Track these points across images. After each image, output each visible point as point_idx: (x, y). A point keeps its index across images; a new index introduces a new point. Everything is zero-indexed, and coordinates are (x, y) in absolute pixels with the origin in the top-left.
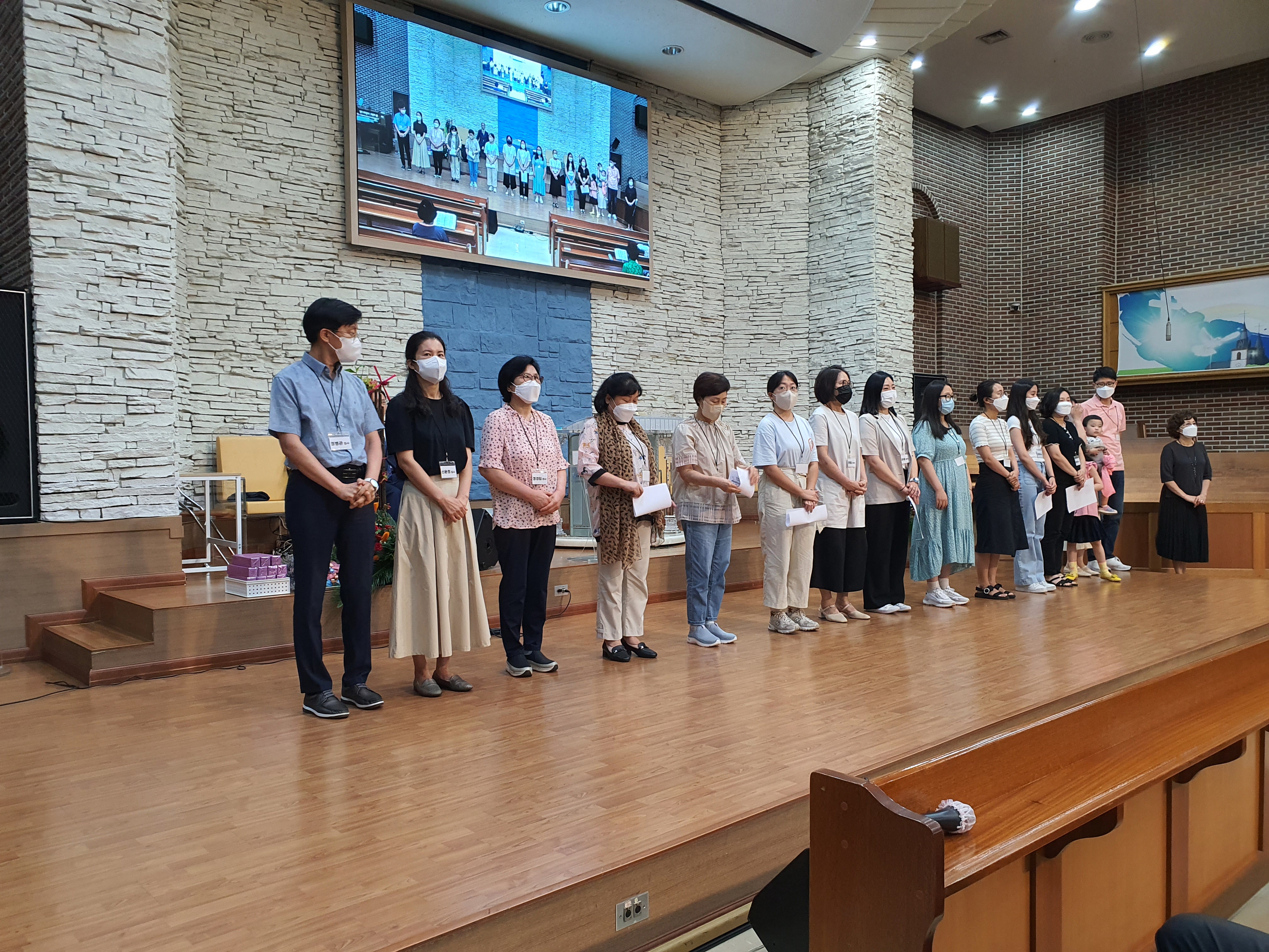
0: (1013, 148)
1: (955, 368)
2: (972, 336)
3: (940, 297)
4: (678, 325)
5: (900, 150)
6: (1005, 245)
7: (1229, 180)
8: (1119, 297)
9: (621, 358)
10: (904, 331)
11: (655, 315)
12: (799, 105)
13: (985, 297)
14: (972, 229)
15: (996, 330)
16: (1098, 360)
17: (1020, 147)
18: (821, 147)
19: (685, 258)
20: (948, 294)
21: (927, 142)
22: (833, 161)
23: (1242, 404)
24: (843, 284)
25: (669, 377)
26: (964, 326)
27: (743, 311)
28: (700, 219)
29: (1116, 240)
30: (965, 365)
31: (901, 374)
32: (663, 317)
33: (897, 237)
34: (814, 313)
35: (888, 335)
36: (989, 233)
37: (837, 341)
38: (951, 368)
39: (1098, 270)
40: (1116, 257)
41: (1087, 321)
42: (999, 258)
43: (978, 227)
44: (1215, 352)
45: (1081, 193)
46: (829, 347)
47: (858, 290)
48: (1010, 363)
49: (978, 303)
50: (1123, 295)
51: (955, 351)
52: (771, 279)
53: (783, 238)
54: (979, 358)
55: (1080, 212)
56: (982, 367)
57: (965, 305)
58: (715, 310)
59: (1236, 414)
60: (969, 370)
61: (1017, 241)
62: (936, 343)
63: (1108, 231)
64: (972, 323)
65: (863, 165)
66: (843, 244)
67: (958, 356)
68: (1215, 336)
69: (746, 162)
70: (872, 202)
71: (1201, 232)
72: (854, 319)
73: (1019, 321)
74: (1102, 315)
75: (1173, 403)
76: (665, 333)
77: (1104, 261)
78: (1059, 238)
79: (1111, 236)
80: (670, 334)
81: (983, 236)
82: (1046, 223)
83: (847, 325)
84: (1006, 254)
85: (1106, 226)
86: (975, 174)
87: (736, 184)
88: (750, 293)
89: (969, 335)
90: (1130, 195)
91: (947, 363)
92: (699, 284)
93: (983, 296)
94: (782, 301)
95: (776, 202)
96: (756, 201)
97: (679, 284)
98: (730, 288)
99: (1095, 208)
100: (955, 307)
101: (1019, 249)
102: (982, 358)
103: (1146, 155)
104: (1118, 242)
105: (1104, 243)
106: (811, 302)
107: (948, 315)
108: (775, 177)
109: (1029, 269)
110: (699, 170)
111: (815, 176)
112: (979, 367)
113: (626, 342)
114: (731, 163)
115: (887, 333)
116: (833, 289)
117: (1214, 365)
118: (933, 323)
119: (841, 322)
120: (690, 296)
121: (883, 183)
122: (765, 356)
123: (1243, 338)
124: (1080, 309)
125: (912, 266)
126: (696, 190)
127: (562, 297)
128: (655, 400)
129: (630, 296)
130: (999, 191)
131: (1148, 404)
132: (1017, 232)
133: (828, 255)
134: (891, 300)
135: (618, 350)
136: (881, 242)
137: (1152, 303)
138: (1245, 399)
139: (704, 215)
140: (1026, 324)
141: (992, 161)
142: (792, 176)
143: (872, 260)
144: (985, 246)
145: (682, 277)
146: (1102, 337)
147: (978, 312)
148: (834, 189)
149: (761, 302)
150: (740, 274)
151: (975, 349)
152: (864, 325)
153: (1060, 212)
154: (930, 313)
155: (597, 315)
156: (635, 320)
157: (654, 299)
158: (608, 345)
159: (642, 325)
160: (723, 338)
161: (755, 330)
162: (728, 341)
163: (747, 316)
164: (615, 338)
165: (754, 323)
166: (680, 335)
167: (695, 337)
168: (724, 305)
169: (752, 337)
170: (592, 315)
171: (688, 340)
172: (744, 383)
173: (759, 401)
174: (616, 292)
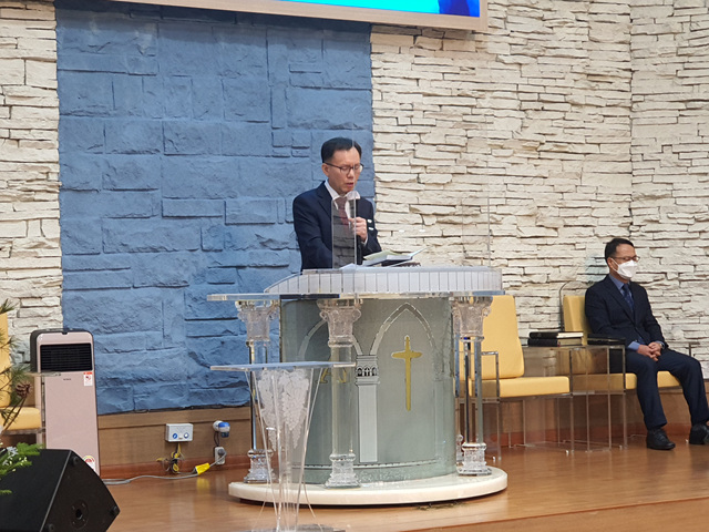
4: (541, 89)
9: (431, 152)
11: (495, 74)
25: (525, 181)
27: (665, 60)
32: (512, 77)
58: (613, 60)
76: (514, 104)
80: (525, 105)
88: (677, 28)
97: (542, 19)
98: (641, 21)
113: (439, 123)
120: (564, 37)
122: (706, 140)
127: (316, 52)
128: (497, 223)
129: (447, 44)
149: (697, 43)
155: (383, 80)
156: (456, 85)
157: (492, 47)
158: (404, 129)
159: (469, 93)
160: (630, 108)
161: (688, 93)
162: (639, 115)
163: (671, 70)
164: (418, 118)
165: (686, 81)
166: (546, 106)
167: (574, 109)
168: (631, 51)
169: (682, 106)
170: (373, 80)
171: (562, 115)
172: (669, 187)
173: (697, 221)
174: (419, 38)
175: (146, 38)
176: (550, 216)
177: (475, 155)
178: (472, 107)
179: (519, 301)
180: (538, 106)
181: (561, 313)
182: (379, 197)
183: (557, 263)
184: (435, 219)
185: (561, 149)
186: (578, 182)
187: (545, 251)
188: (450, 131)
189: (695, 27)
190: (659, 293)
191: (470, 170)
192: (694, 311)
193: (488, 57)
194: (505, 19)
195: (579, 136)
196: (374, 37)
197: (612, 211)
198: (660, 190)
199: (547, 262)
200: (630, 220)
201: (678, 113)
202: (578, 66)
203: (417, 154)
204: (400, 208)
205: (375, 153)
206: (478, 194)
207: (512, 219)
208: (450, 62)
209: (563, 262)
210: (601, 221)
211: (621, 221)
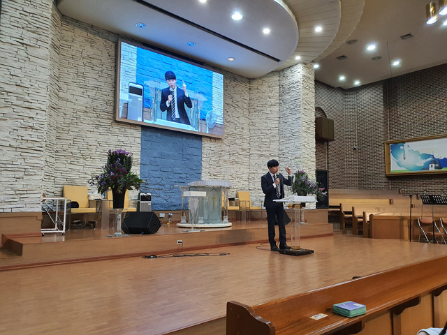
0: (353, 95)
3: (328, 144)
4: (233, 151)
5: (310, 93)
6: (351, 127)
9: (213, 162)
10: (312, 155)
11: (225, 147)
12: (276, 78)
15: (348, 156)
16: (384, 167)
18: (283, 92)
19: (236, 129)
21: (322, 92)
24: (290, 138)
25: (230, 168)
27: (256, 147)
30: (337, 168)
31: (311, 169)
33: (309, 122)
34: (280, 148)
37: (288, 158)
38: (332, 169)
39: (383, 136)
40: (389, 132)
41: (379, 153)
42: (349, 131)
44: (423, 165)
45: (376, 110)
47: (295, 140)
48: (353, 167)
50: (391, 145)
52: (266, 137)
53: (270, 123)
55: (376, 116)
58: (246, 146)
61: (355, 126)
62: (327, 160)
63: (385, 123)
64: (340, 153)
65: (297, 98)
66: (290, 125)
67: (335, 164)
68: (423, 159)
69: (258, 97)
70: (300, 111)
71: (417, 124)
72: (294, 150)
73: (356, 153)
74: (384, 151)
75: (410, 182)
76: (228, 154)
77: (384, 133)
78: (369, 125)
79: (387, 125)
81: (343, 124)
82: (364, 120)
83: (292, 152)
87: (254, 104)
88: (259, 141)
89: (338, 157)
90: (393, 111)
92: (241, 138)
93: (343, 144)
94: (270, 144)
96: (261, 110)
97: (234, 137)
98: (252, 139)
99: (381, 115)
100: (333, 148)
102: (343, 166)
103: (397, 98)
104: (389, 127)
105: (384, 127)
106: (280, 144)
107: (331, 150)
108: (268, 102)
109: (359, 135)
110: (242, 100)
111: (281, 102)
113: (214, 156)
114: (253, 97)
115: (306, 155)
116: (287, 140)
117: (423, 169)
118: (326, 153)
121: (304, 104)
122: (264, 162)
123: (433, 160)
124: (377, 149)
125: (315, 133)
126: (240, 106)
129: (216, 141)
130: (348, 109)
131: (402, 182)
132: (355, 123)
133: (285, 129)
134: (307, 144)
135: (211, 159)
136: (304, 124)
137: (401, 147)
139: (243, 115)
140: (359, 154)
141: (346, 99)
142: (273, 102)
143: (300, 130)
144: (344, 127)
146: (385, 159)
147: (342, 149)
148: (287, 106)
149: (262, 144)
150: (255, 134)
151: (341, 162)
152: (297, 152)
153: (369, 116)
154: (324, 150)
157: (224, 142)
162: (251, 157)
164: (210, 155)
165: (260, 151)
166: (234, 154)
168: (250, 145)
169: (259, 156)
170: (202, 147)
171: (237, 156)
172: (257, 171)
175: (159, 135)
176: (234, 176)
177: (221, 163)
178: (221, 153)
181: (237, 195)
182: (202, 170)
184: (213, 175)
185: (237, 163)
186: (240, 169)
188: (216, 158)
189: (262, 141)
190: (254, 192)
191: (220, 166)
196: (202, 138)
197: (246, 175)
200: (249, 177)
202: (240, 147)
203: (210, 162)
204: (206, 172)
205: (202, 161)
206: (221, 171)
208: (217, 144)
209: (237, 185)
210: (243, 177)
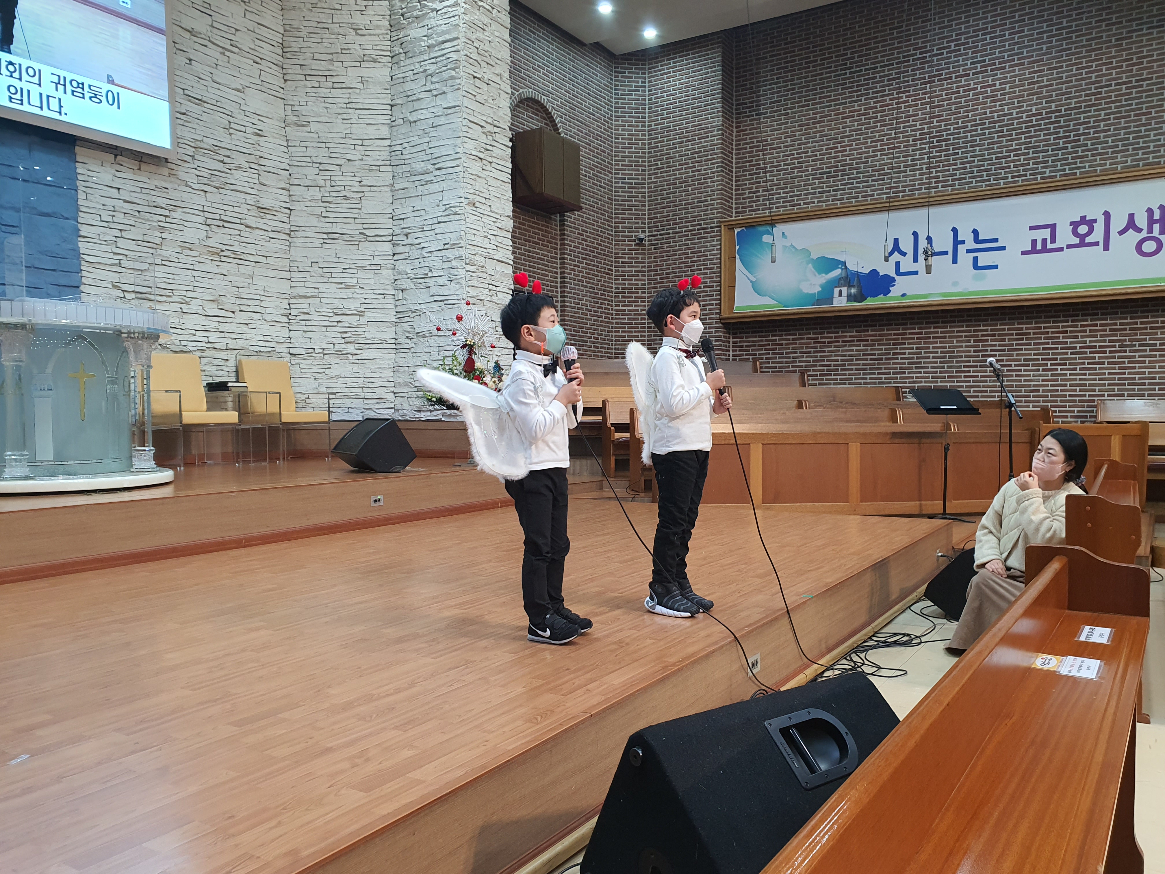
0: (638, 73)
1: (579, 299)
2: (597, 267)
3: (562, 221)
4: (222, 212)
5: (493, 27)
6: (631, 174)
7: (832, 120)
8: (736, 231)
9: (131, 245)
10: (500, 239)
11: (185, 195)
13: (612, 227)
14: (597, 153)
15: (622, 262)
16: (716, 295)
17: (645, 73)
18: (402, 15)
19: (231, 131)
20: (571, 218)
21: (547, 51)
22: (416, 32)
23: (843, 341)
24: (428, 177)
25: (209, 275)
26: (589, 255)
27: (313, 204)
28: (252, 86)
29: (734, 175)
30: (590, 297)
31: (498, 289)
32: (199, 200)
33: (489, 128)
34: (397, 212)
35: (479, 240)
36: (616, 161)
37: (423, 245)
38: (575, 298)
39: (717, 204)
40: (734, 192)
41: (707, 256)
42: (625, 187)
43: (604, 152)
44: (820, 289)
45: (701, 124)
46: (415, 253)
47: (444, 185)
48: (636, 297)
49: (605, 233)
50: (739, 230)
51: (579, 280)
52: (347, 169)
53: (361, 121)
54: (605, 291)
55: (701, 143)
56: (608, 300)
57: (590, 233)
58: (276, 199)
59: (838, 351)
60: (594, 302)
61: (642, 170)
62: (559, 271)
63: (726, 164)
64: (597, 253)
65: (448, 37)
66: (427, 131)
67: (583, 286)
68: (819, 273)
69: (315, 24)
70: (458, 81)
71: (808, 171)
72: (440, 219)
73: (644, 254)
74: (721, 249)
75: (784, 340)
76: (201, 220)
77: (722, 194)
78: (682, 169)
79: (729, 170)
80: (209, 222)
81: (608, 163)
82: (669, 154)
83: (433, 227)
84: (631, 183)
85: (724, 159)
86: (601, 96)
87: (303, 50)
88: (322, 183)
89: (594, 266)
90: (746, 130)
91: (571, 293)
92: (253, 166)
93: (609, 225)
94: (360, 195)
95: (352, 78)
96: (327, 73)
97: (222, 162)
98: (297, 176)
99: (714, 140)
100: (579, 234)
101: (645, 179)
102: (608, 291)
103: (759, 91)
104: (736, 177)
105: (723, 176)
106: (394, 199)
107: (571, 241)
108: (350, 46)
109: (654, 200)
110: (251, 25)
111: (398, 49)
112: (605, 299)
113: (137, 224)
114: (295, 24)
115: (478, 238)
116: (417, 183)
117: (819, 302)
118: (556, 249)
119: (427, 222)
120: (238, 177)
121: (471, 61)
122: (341, 260)
123: (843, 275)
124: (700, 243)
125: (510, 165)
126: (248, 50)
127: (24, 152)
128: (187, 303)
129: (144, 166)
130: (625, 117)
131: (762, 341)
132: (642, 161)
133: (412, 144)
134: (483, 201)
135: (124, 234)
136: (470, 130)
137: (766, 238)
138: (846, 337)
139: (260, 82)
140: (651, 258)
141: (618, 85)
142: (370, 47)
143: (458, 150)
144: (611, 173)
145: (228, 153)
146: (720, 272)
147: (604, 242)
148: (417, 66)
149: (334, 194)
150: (309, 160)
151: (601, 281)
152: (451, 227)
153: (682, 142)
154: (552, 237)
155: (87, 184)
156: (154, 198)
157: (182, 175)
158: (107, 225)
159: (164, 206)
160: (289, 235)
161: (328, 228)
162: (295, 240)
163: (318, 211)
164: (119, 218)
165: (327, 220)
166: (226, 225)
167: (247, 229)
168: (290, 196)
169: (325, 236)
170: (78, 183)
171: (238, 232)
172: (317, 291)
173: (336, 314)
174: (119, 157)
176: (229, 302)
177: (169, 251)
178: (166, 216)
179: (204, 361)
180: (221, 223)
181: (237, 372)
182: (84, 273)
183: (234, 336)
184: (133, 296)
185: (237, 256)
186: (250, 281)
187: (224, 327)
188: (148, 232)
189: (333, 184)
190: (310, 362)
191: (164, 263)
192: (334, 375)
193: (179, 182)
194: (193, 157)
195: (251, 249)
196: (78, 149)
197: (276, 304)
198: (310, 292)
199: (227, 335)
200: (289, 311)
201: (322, 241)
202: (251, 200)
203: (119, 245)
204: (103, 283)
205: (80, 239)
206: (171, 281)
207: (199, 302)
208: (147, 180)
209: (239, 336)
210: (268, 310)
211: (283, 312)
